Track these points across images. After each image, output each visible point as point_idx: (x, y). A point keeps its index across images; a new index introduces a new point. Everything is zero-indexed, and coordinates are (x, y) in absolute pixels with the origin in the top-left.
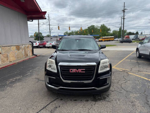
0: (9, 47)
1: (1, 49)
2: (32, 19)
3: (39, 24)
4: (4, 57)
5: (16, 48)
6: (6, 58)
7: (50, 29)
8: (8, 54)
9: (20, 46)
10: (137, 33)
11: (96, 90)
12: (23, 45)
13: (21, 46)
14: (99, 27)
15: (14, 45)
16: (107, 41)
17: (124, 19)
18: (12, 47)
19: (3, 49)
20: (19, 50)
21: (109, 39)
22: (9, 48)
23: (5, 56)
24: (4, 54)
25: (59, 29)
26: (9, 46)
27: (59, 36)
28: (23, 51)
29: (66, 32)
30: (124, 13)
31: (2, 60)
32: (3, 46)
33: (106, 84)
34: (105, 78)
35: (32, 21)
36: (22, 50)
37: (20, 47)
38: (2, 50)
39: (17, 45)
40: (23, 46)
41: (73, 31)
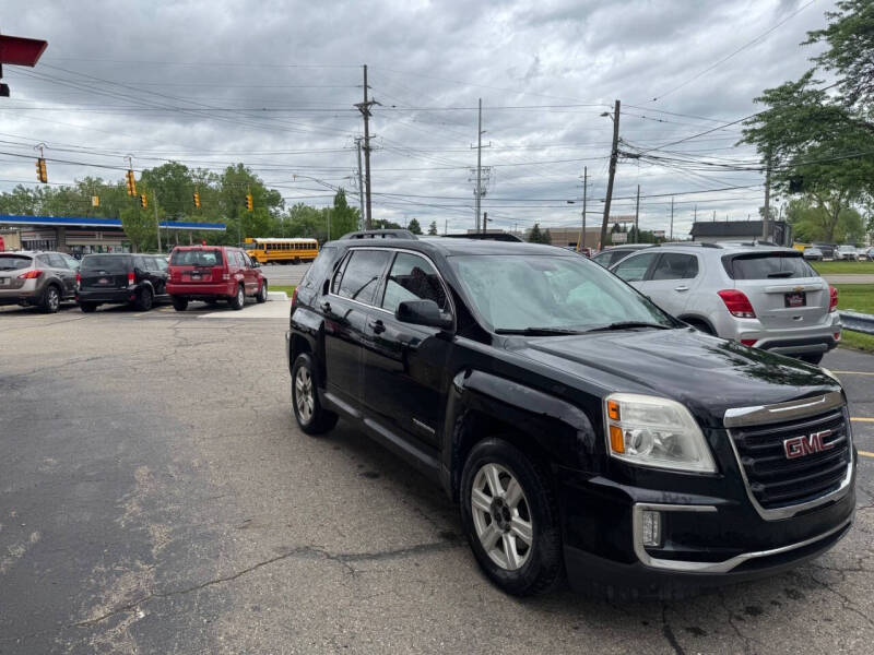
10: (415, 227)
14: (213, 177)
16: (284, 262)
17: (368, 150)
21: (291, 254)
30: (366, 120)
41: (28, 190)
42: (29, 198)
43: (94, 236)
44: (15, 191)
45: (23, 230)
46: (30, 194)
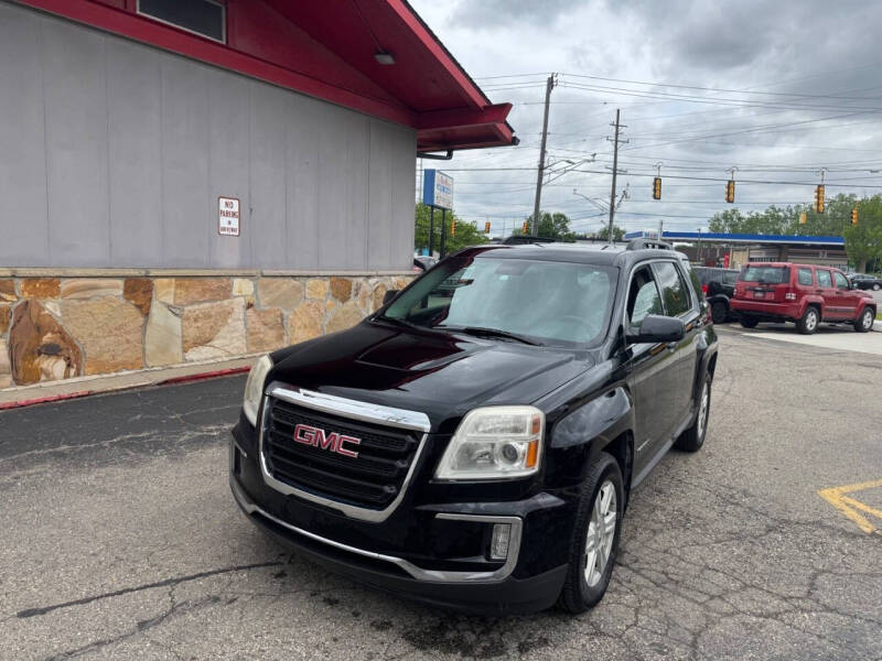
0: (293, 282)
1: (255, 286)
2: (450, 144)
3: (541, 168)
4: (265, 324)
5: (332, 286)
6: (271, 328)
7: (613, 196)
8: (285, 313)
9: (355, 279)
11: (411, 576)
12: (369, 277)
13: (361, 280)
15: (322, 273)
18: (311, 282)
19: (265, 287)
20: (345, 299)
22: (294, 287)
23: (270, 319)
24: (265, 312)
25: (657, 197)
26: (293, 277)
27: (666, 234)
28: (364, 304)
29: (725, 216)
31: (252, 334)
32: (266, 272)
33: (482, 560)
34: (483, 524)
35: (450, 156)
36: (358, 303)
37: (353, 287)
38: (259, 292)
39: (339, 273)
40: (372, 281)
41: (780, 210)
42: (779, 218)
43: (817, 254)
44: (767, 212)
45: (752, 247)
46: (781, 214)
